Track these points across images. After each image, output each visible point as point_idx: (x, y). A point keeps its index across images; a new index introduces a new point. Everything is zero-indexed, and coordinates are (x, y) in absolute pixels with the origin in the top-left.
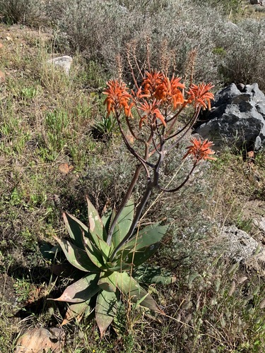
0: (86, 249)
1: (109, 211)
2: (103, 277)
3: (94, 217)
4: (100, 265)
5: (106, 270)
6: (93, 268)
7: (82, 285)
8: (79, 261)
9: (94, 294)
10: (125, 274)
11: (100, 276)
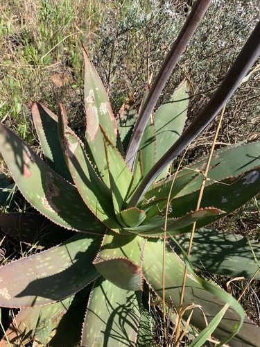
0: (71, 165)
1: (130, 117)
2: (107, 247)
3: (97, 103)
4: (103, 217)
5: (117, 231)
6: (85, 224)
7: (56, 260)
8: (54, 201)
9: (82, 286)
10: (160, 246)
11: (102, 244)
